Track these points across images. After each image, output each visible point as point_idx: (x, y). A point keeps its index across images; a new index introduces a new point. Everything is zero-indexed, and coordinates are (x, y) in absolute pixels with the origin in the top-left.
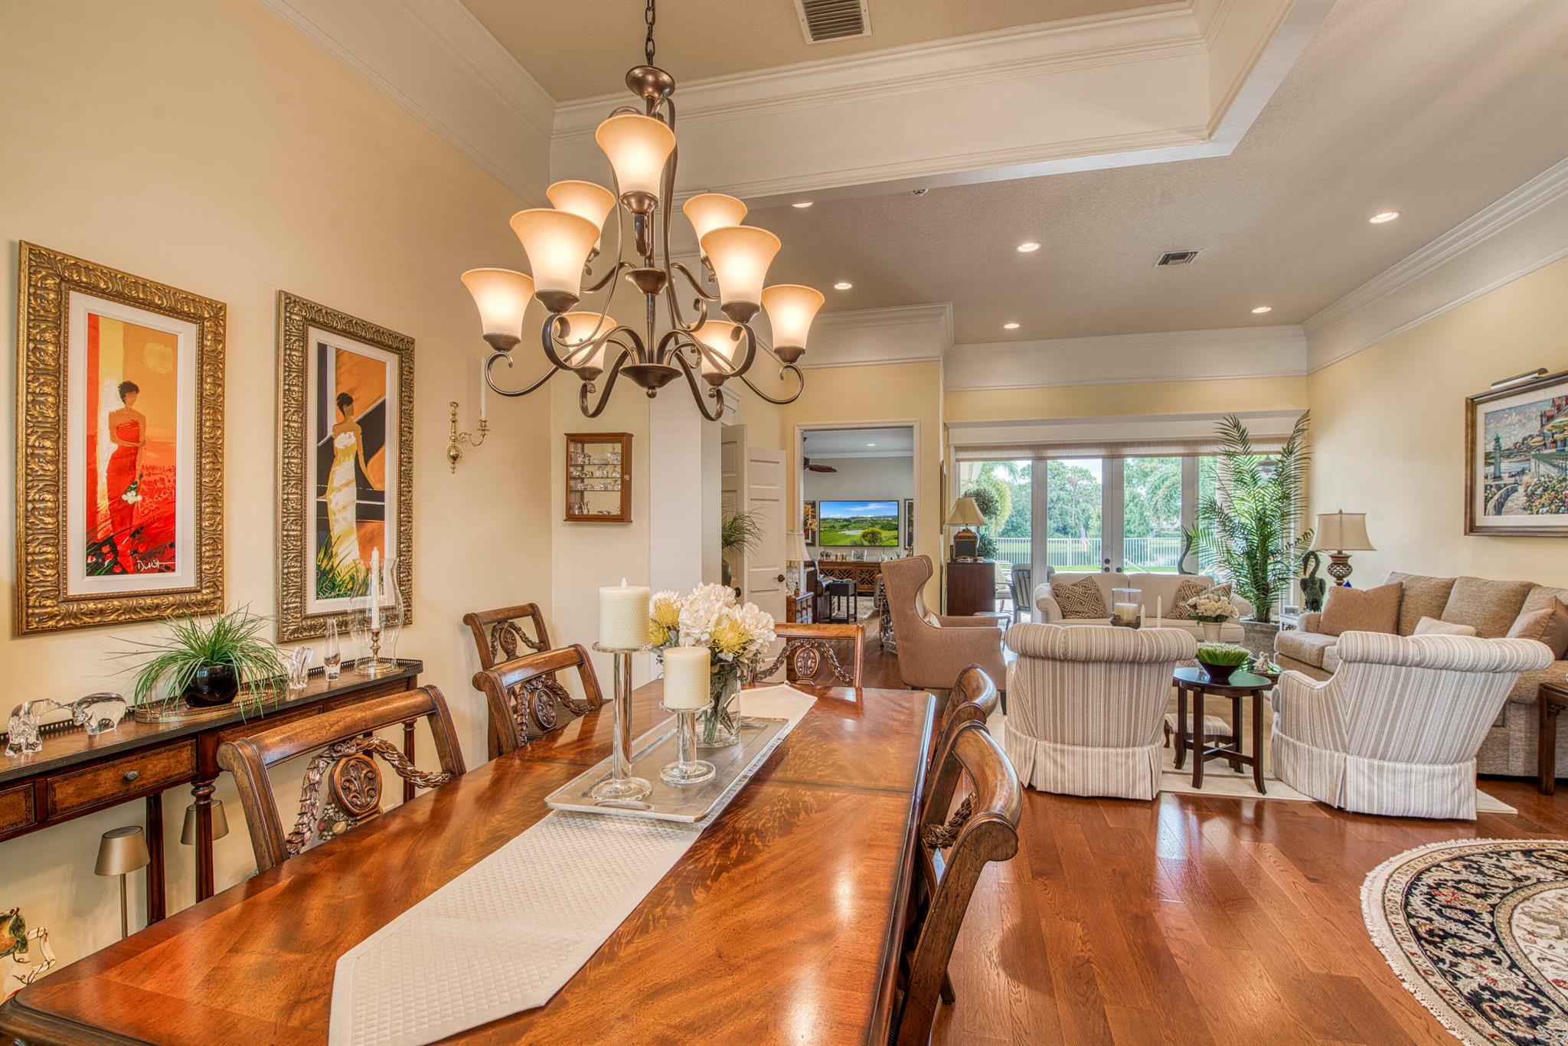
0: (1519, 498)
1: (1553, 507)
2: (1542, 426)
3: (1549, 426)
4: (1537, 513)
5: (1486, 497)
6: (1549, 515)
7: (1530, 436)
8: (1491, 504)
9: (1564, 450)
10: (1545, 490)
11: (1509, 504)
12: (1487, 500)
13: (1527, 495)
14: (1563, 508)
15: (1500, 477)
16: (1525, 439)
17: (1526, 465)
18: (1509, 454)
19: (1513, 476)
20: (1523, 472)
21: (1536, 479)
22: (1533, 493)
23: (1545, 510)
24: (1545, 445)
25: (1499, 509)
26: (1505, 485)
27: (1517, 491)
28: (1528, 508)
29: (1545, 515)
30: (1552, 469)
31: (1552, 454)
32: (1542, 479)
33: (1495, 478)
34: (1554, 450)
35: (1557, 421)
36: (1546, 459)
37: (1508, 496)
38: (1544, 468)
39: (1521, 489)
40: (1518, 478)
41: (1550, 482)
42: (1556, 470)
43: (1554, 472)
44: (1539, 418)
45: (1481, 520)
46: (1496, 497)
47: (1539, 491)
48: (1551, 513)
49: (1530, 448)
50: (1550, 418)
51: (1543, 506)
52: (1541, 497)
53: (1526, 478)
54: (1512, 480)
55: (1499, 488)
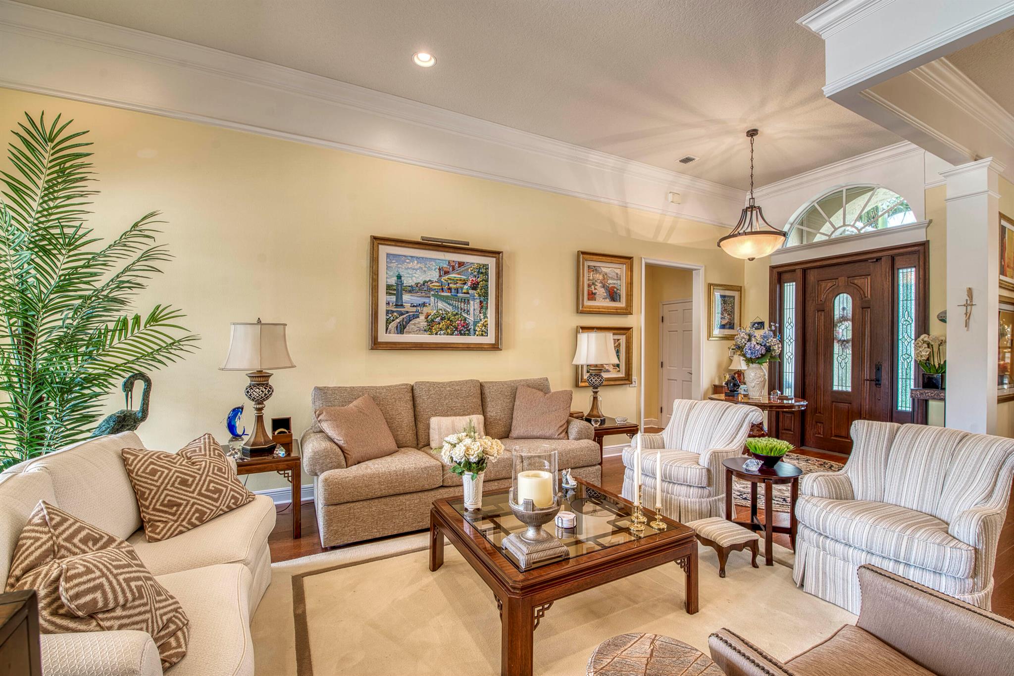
0: (421, 321)
1: (449, 331)
2: (440, 276)
3: (446, 277)
4: (436, 334)
5: (387, 320)
6: (445, 336)
7: (430, 281)
8: (392, 326)
9: (457, 296)
10: (442, 319)
11: (410, 326)
12: (388, 322)
13: (427, 321)
14: (456, 332)
15: (402, 305)
16: (425, 282)
17: (426, 300)
18: (411, 290)
19: (414, 306)
20: (424, 305)
21: (435, 311)
22: (432, 321)
23: (442, 332)
24: (442, 289)
25: (401, 329)
26: (407, 312)
27: (419, 317)
28: (429, 329)
29: (442, 336)
30: (448, 306)
31: (448, 296)
32: (440, 312)
33: (396, 305)
34: (449, 294)
35: (452, 276)
36: (445, 299)
37: (410, 321)
38: (441, 305)
39: (422, 317)
40: (419, 308)
41: (447, 314)
42: (451, 307)
43: (449, 309)
44: (437, 270)
45: (383, 337)
46: (398, 320)
47: (438, 320)
48: (448, 335)
49: (430, 290)
50: (447, 273)
51: (441, 329)
52: (439, 324)
53: (426, 310)
54: (414, 309)
55: (401, 314)
